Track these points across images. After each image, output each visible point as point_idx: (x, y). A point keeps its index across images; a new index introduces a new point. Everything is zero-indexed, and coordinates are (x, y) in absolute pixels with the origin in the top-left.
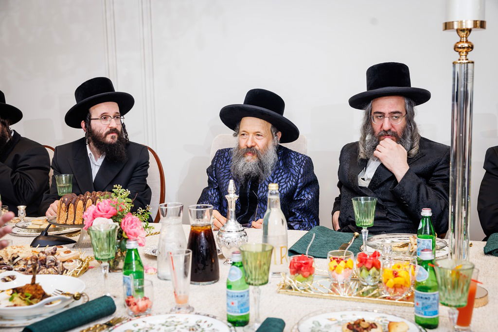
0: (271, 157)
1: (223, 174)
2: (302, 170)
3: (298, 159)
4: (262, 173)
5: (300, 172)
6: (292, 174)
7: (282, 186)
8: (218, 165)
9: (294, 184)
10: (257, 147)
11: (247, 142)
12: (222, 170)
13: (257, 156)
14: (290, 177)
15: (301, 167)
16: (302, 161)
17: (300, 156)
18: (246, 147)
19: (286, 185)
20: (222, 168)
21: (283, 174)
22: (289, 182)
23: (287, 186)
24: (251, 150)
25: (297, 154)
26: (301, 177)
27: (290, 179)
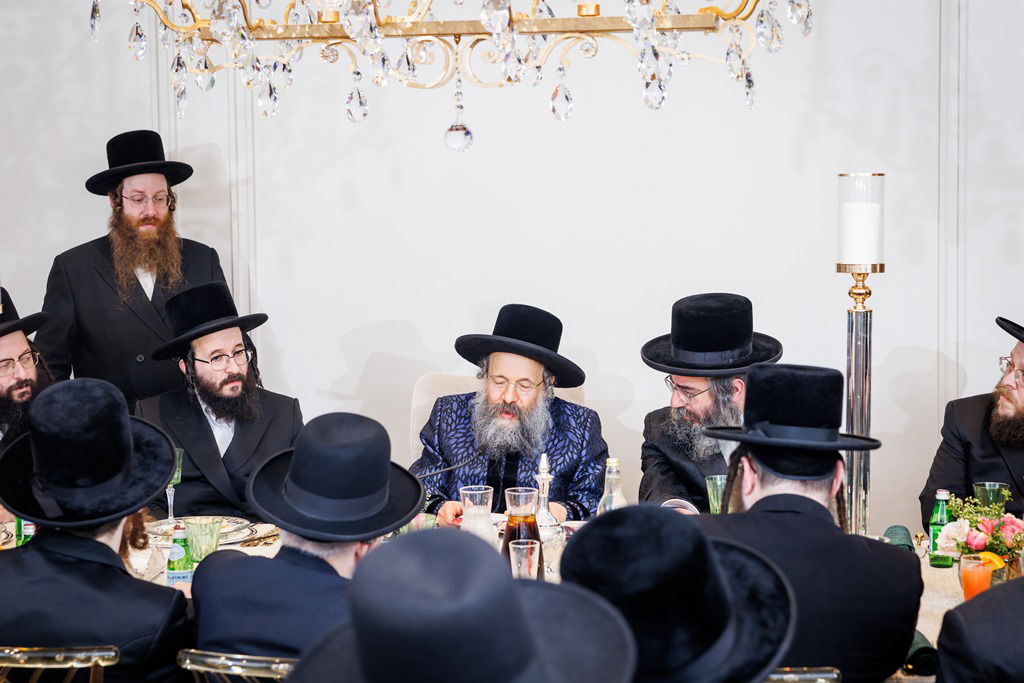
0: (541, 420)
1: (453, 441)
2: (587, 435)
3: (579, 417)
4: (528, 446)
5: (584, 437)
6: (571, 441)
7: (557, 460)
8: (444, 426)
9: (575, 457)
10: (519, 404)
11: (504, 393)
12: (453, 433)
13: (520, 419)
14: (568, 446)
15: (585, 429)
16: (586, 420)
17: (581, 411)
18: (501, 402)
19: (562, 459)
20: (451, 430)
21: (556, 442)
22: (567, 453)
23: (565, 459)
24: (509, 409)
25: (576, 407)
26: (587, 445)
27: (568, 449)
